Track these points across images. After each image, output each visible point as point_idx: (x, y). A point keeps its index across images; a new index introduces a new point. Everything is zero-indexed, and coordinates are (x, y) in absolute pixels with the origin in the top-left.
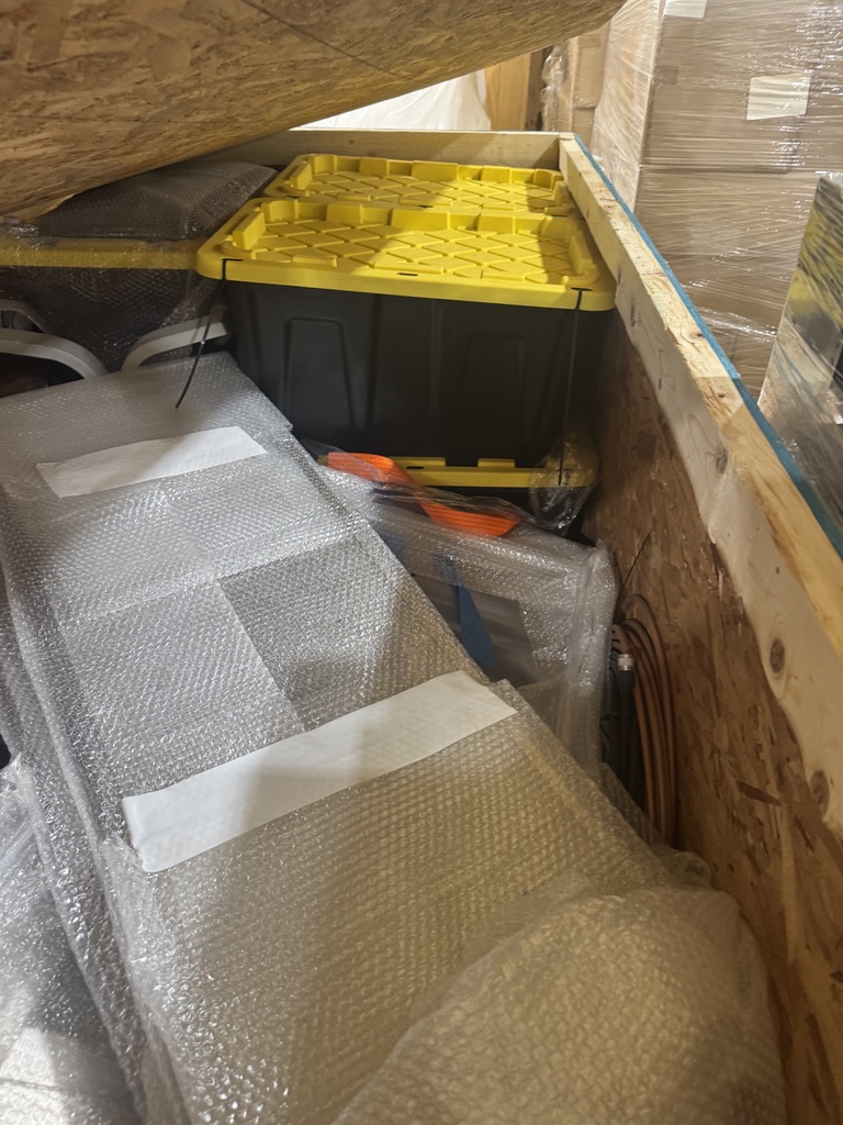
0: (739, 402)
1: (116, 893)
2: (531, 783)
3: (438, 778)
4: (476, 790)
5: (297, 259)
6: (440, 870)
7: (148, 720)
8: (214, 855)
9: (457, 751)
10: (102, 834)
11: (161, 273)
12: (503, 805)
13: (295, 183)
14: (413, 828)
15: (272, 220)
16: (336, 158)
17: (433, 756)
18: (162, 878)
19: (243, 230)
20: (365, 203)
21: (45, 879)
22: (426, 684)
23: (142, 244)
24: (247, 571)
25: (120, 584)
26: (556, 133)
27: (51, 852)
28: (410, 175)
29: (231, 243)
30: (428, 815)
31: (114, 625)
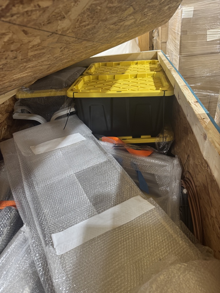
0: (209, 120)
1: (50, 261)
2: (160, 227)
3: (134, 227)
4: (145, 230)
5: (91, 91)
6: (136, 253)
7: (58, 212)
8: (75, 250)
9: (139, 219)
10: (46, 244)
11: (59, 97)
12: (153, 234)
13: (91, 71)
14: (128, 241)
15: (85, 81)
16: (100, 63)
17: (132, 220)
18: (62, 256)
19: (78, 85)
20: (108, 74)
21: (32, 257)
22: (129, 200)
23: (54, 90)
24: (81, 171)
25: (50, 176)
26: (156, 51)
27: (34, 250)
28: (119, 65)
29: (75, 88)
30: (132, 237)
31: (49, 187)
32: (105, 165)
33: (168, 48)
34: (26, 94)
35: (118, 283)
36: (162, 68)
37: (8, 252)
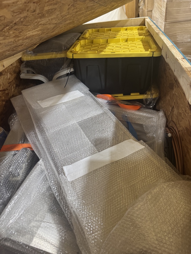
1: (63, 185)
2: (149, 162)
3: (128, 161)
4: (137, 164)
5: (88, 52)
6: (131, 180)
7: (66, 151)
8: (82, 177)
9: (132, 156)
10: (59, 174)
11: (59, 59)
12: (143, 167)
13: (86, 36)
14: (124, 171)
15: (81, 44)
16: (94, 29)
17: (126, 157)
18: (72, 182)
19: (76, 47)
20: (102, 38)
21: (48, 183)
22: (123, 142)
23: (54, 53)
24: (83, 120)
25: (58, 124)
26: (144, 17)
27: (49, 178)
28: (111, 31)
29: (74, 50)
30: (127, 169)
31: (57, 133)
32: (102, 116)
33: (154, 17)
34: (30, 56)
35: (118, 200)
36: (150, 33)
37: (30, 179)
